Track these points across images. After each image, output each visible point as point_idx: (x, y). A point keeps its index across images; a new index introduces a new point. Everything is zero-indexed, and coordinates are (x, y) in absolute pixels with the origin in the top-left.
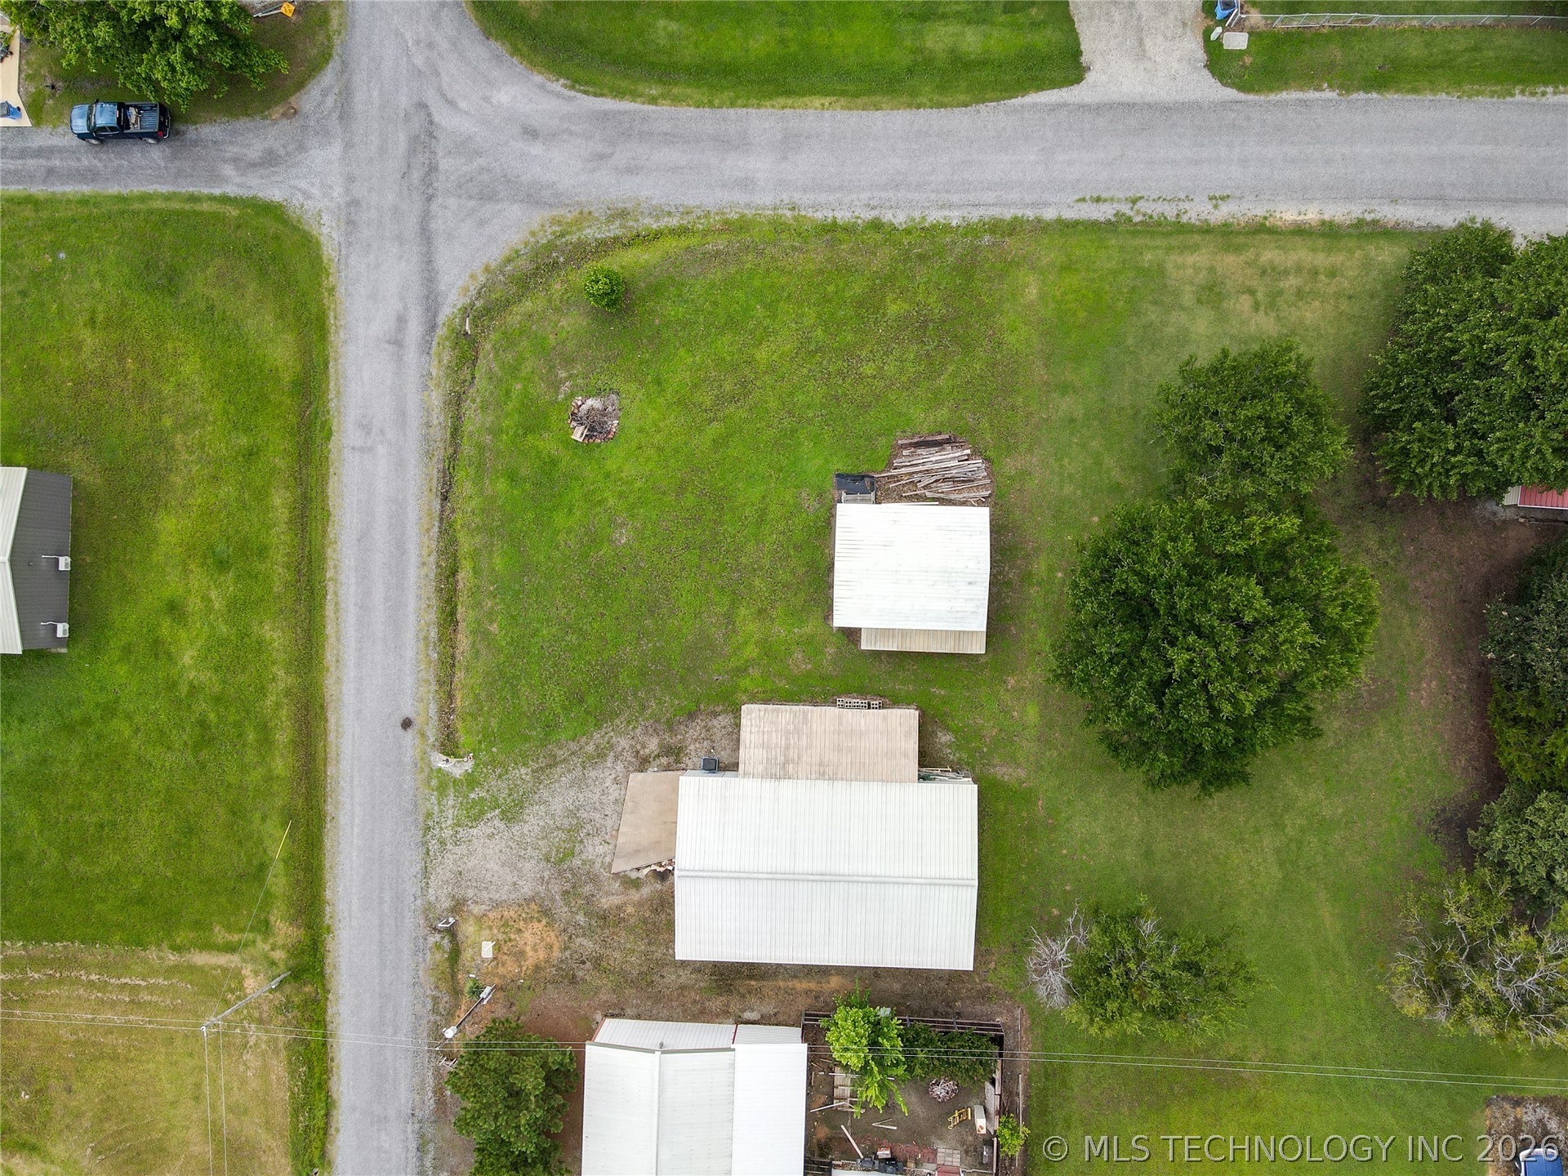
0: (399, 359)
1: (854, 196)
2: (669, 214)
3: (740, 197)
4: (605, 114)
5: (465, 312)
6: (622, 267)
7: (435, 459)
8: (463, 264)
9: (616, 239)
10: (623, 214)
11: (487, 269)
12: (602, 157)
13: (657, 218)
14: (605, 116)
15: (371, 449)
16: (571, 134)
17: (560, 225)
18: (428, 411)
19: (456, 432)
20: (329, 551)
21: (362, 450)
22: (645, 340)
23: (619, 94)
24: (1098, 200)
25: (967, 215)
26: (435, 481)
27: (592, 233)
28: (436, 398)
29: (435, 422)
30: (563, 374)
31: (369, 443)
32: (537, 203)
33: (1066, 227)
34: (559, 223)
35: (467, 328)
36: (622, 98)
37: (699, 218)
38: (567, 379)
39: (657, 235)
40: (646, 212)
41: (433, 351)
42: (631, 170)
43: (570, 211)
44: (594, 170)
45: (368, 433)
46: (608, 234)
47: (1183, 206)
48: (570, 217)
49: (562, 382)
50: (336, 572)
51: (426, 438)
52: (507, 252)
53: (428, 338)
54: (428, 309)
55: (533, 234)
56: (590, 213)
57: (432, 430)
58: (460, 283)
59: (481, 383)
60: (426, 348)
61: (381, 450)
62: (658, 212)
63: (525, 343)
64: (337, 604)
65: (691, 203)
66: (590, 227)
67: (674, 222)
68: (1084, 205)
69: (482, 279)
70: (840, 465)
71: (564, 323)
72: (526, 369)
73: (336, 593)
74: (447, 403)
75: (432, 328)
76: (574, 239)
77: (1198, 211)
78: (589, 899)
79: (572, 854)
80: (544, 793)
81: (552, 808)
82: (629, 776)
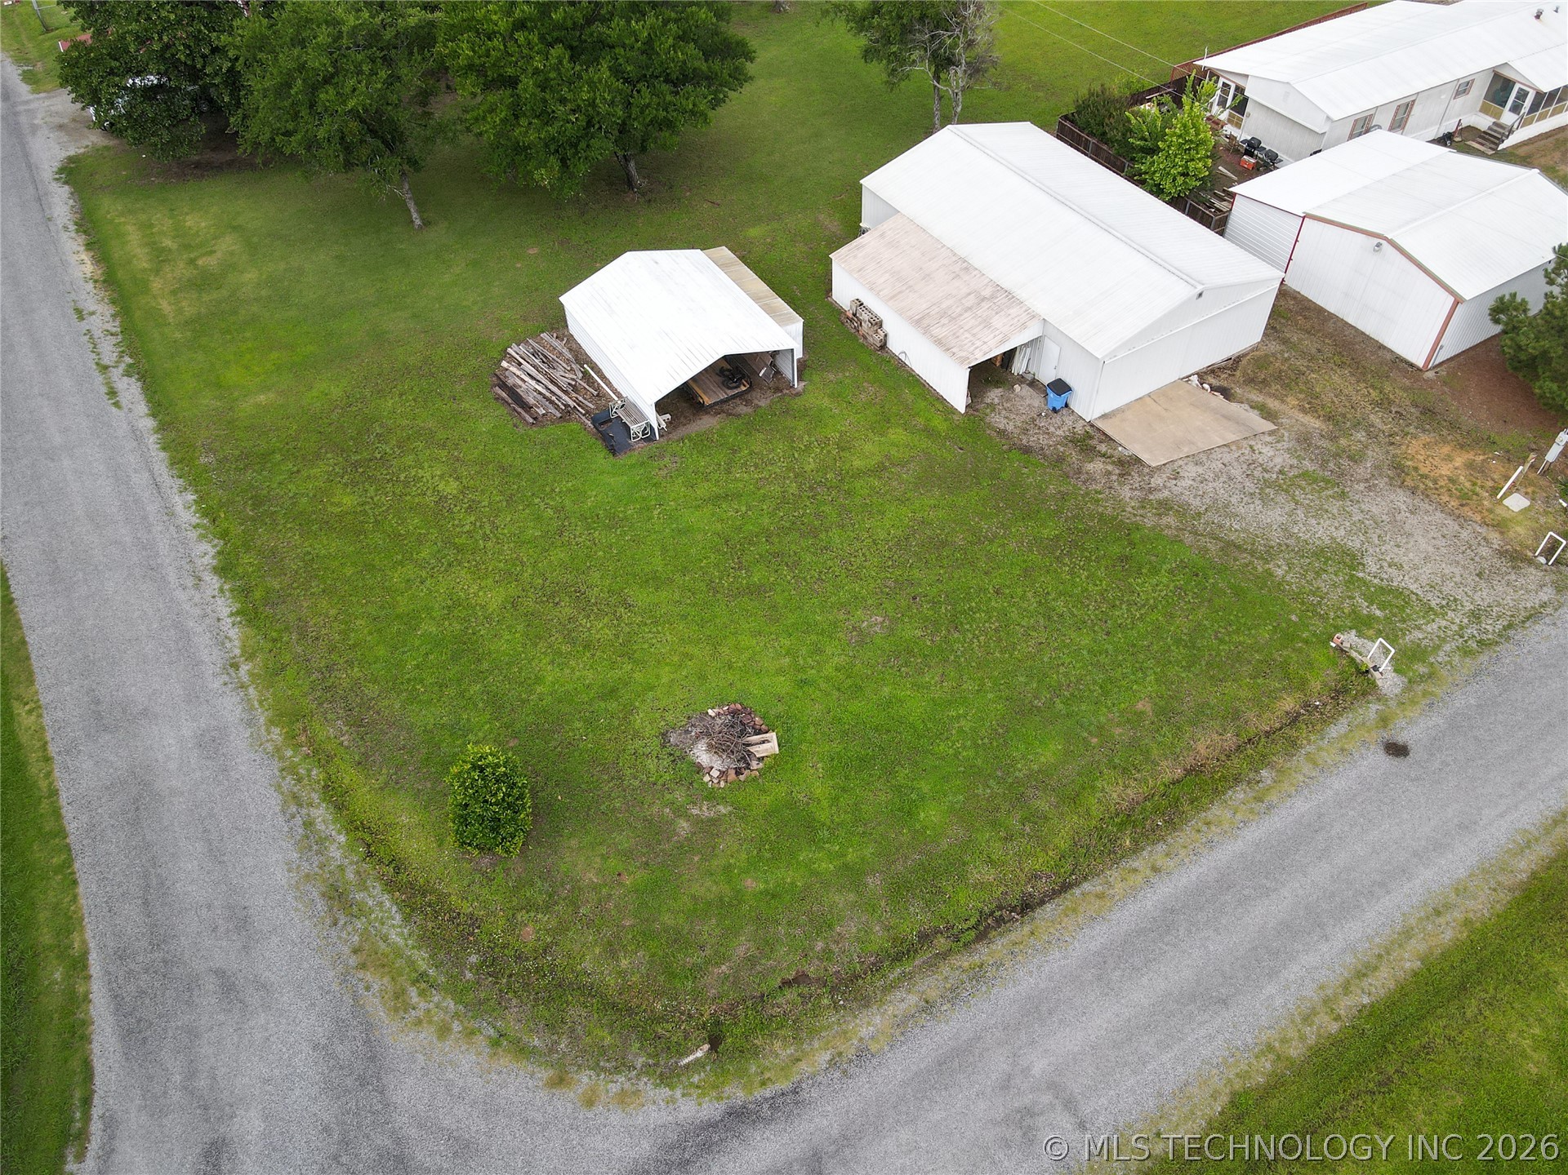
0: (846, 1141)
2: (309, 824)
4: (130, 1032)
5: (667, 1078)
6: (441, 843)
7: (976, 959)
8: (573, 1135)
9: (391, 886)
10: (338, 897)
11: (560, 1081)
12: (228, 987)
13: (322, 841)
14: (134, 1035)
15: (1053, 1086)
16: (191, 1074)
17: (404, 991)
18: (903, 1023)
19: (902, 952)
20: (1295, 1051)
21: (1070, 1105)
22: (553, 744)
23: (77, 1033)
24: (112, 393)
26: (1013, 936)
27: (396, 930)
28: (869, 1024)
29: (913, 999)
30: (683, 826)
31: (1046, 1098)
32: (373, 1059)
33: (158, 406)
34: (399, 994)
35: (699, 1054)
36: (86, 1023)
37: (299, 780)
38: (688, 818)
39: (356, 827)
40: (316, 861)
41: (785, 1085)
42: (241, 921)
43: (368, 989)
44: (263, 986)
45: (1029, 1112)
46: (388, 904)
48: (378, 982)
49: (697, 821)
50: (1314, 1012)
51: (953, 995)
52: (505, 1061)
53: (766, 1111)
54: (707, 1147)
55: (444, 1031)
56: (355, 952)
57: (933, 994)
58: (616, 1118)
59: (786, 961)
60: (788, 1103)
61: (1039, 1066)
62: (311, 840)
63: (667, 919)
64: (1360, 975)
65: (274, 801)
66: (385, 939)
67: (321, 814)
68: (124, 402)
69: (585, 1078)
71: (592, 877)
72: (706, 888)
73: (1346, 987)
74: (866, 1002)
75: (740, 1117)
76: (421, 959)
77: (102, 317)
79: (1304, 475)
80: (1276, 537)
81: (1284, 519)
82: (1159, 468)
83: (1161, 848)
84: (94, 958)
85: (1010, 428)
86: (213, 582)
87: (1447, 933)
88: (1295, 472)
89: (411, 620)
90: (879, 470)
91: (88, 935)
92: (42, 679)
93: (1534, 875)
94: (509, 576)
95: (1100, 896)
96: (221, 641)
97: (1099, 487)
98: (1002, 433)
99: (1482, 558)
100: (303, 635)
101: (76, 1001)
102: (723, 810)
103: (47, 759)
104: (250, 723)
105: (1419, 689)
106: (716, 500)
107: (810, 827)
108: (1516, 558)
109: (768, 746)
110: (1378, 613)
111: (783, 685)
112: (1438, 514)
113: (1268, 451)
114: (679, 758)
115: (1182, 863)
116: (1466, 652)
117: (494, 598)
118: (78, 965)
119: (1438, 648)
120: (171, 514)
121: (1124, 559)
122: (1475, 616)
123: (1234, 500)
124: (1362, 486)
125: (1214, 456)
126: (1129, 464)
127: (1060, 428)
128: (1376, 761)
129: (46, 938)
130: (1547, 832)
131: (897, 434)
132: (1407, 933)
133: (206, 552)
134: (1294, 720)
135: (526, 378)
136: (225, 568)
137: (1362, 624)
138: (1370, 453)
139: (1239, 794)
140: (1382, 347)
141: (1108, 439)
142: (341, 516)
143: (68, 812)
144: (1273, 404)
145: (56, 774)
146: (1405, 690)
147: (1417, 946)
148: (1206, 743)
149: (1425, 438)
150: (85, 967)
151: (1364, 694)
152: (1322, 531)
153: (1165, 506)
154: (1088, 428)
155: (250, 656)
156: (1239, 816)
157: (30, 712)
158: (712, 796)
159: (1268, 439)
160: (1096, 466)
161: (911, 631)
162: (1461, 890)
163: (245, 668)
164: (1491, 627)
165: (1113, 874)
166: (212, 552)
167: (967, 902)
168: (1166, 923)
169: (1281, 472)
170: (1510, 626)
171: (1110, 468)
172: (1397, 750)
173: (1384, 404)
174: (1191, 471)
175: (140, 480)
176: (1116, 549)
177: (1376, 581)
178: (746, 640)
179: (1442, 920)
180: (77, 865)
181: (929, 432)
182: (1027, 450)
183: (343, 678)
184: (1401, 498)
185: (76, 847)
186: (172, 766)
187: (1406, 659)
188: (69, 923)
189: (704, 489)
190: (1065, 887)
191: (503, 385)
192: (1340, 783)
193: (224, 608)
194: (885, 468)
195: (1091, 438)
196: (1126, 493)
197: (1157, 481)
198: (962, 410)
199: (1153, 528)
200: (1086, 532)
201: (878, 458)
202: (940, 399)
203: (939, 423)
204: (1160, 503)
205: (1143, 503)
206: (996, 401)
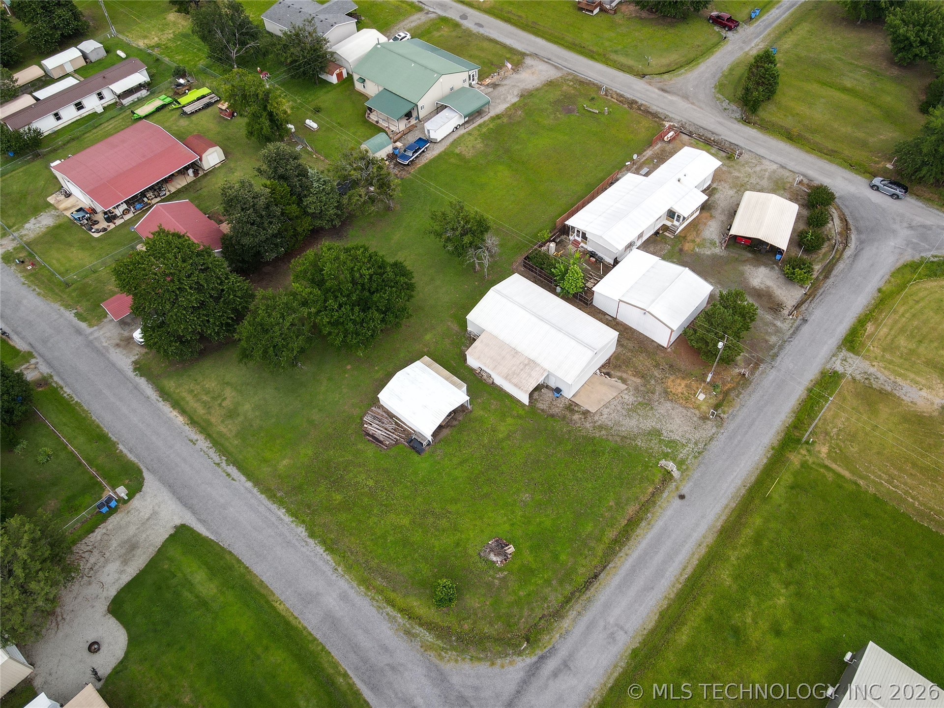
0: (571, 655)
1: (308, 553)
2: (388, 614)
3: (352, 593)
4: (372, 689)
5: (520, 654)
6: (429, 608)
7: (588, 596)
8: (502, 676)
9: (421, 625)
10: (408, 633)
11: (493, 664)
12: (393, 668)
13: (394, 618)
14: (374, 688)
15: (617, 625)
16: (396, 694)
17: (440, 653)
18: (574, 620)
19: (568, 600)
20: (672, 596)
21: (622, 628)
22: (448, 567)
23: (357, 694)
24: (228, 475)
25: (276, 509)
26: (595, 586)
27: (429, 638)
28: (566, 623)
29: (575, 612)
30: (496, 582)
31: (616, 629)
32: (442, 674)
33: (249, 476)
34: (440, 655)
35: (525, 645)
36: (358, 690)
37: (377, 601)
38: (497, 578)
39: (401, 610)
40: (396, 624)
41: (551, 646)
42: (385, 649)
43: (430, 656)
44: (402, 665)
45: (612, 633)
46: (423, 631)
47: (206, 449)
48: (432, 654)
49: (500, 579)
50: (675, 584)
51: (585, 608)
52: (476, 663)
53: (548, 655)
54: (537, 668)
55: (456, 661)
56: (421, 647)
57: (579, 610)
58: (511, 668)
59: (538, 613)
60: (553, 650)
61: (612, 620)
62: (392, 619)
63: (503, 611)
64: (684, 570)
65: (374, 610)
66: (427, 641)
67: (389, 609)
68: (235, 478)
69: (499, 661)
70: (416, 457)
71: (477, 605)
72: (511, 598)
73: (681, 575)
74: (562, 617)
75: (542, 658)
76: (439, 642)
77: (203, 443)
78: (645, 386)
79: (639, 403)
80: (636, 430)
81: (636, 423)
82: (595, 413)
83: (627, 547)
84: (349, 672)
85: (545, 408)
86: (311, 541)
87: (703, 550)
88: (636, 403)
89: (384, 537)
90: (508, 437)
91: (344, 666)
92: (277, 592)
93: (722, 526)
94: (407, 512)
95: (614, 567)
96: (327, 562)
97: (579, 425)
98: (543, 410)
99: (695, 422)
100: (352, 553)
101: (351, 686)
102: (506, 573)
103: (296, 618)
104: (352, 588)
105: (685, 474)
106: (461, 463)
107: (532, 571)
108: (704, 418)
109: (511, 549)
110: (669, 451)
111: (507, 527)
112: (681, 408)
113: (627, 397)
114: (487, 561)
115: (633, 551)
116: (695, 457)
117: (406, 521)
118: (346, 675)
119: (687, 458)
120: (281, 519)
121: (594, 451)
122: (696, 444)
123: (621, 419)
124: (656, 404)
125: (611, 403)
126: (586, 413)
127: (561, 404)
128: (677, 502)
129: (332, 671)
130: (723, 512)
131: (510, 420)
132: (693, 554)
133: (301, 531)
134: (653, 494)
135: (374, 429)
136: (312, 535)
137: (666, 456)
138: (657, 388)
139: (643, 524)
140: (653, 341)
141: (577, 405)
142: (339, 504)
143: (313, 632)
144: (624, 376)
145: (302, 622)
146: (682, 475)
147: (696, 556)
148: (631, 509)
149: (672, 378)
150: (348, 675)
151: (671, 480)
152: (649, 424)
153: (601, 427)
154: (570, 402)
155: (339, 565)
156: (645, 531)
157: (280, 604)
158: (501, 570)
159: (626, 392)
160: (576, 417)
161: (538, 497)
162: (704, 537)
163: (340, 569)
164: (701, 446)
165: (616, 559)
166: (304, 530)
167: (581, 580)
168: (633, 571)
169: (632, 404)
170: (705, 445)
171: (580, 416)
172: (682, 497)
173: (657, 366)
174: (606, 411)
175: (262, 509)
176: (590, 448)
177: (667, 439)
178: (490, 515)
179: (701, 547)
180: (327, 648)
181: (519, 417)
182: (553, 416)
183: (374, 563)
184: (669, 405)
185: (323, 642)
186: (337, 608)
187: (680, 464)
188: (335, 665)
189: (456, 460)
190: (605, 567)
191: (368, 435)
192: (669, 512)
193: (320, 550)
194: (510, 436)
195: (571, 405)
196: (588, 425)
197: (596, 418)
198: (527, 404)
199: (599, 436)
200: (579, 444)
201: (506, 433)
202: (519, 401)
203: (521, 412)
204: (599, 426)
205: (594, 427)
206: (537, 397)
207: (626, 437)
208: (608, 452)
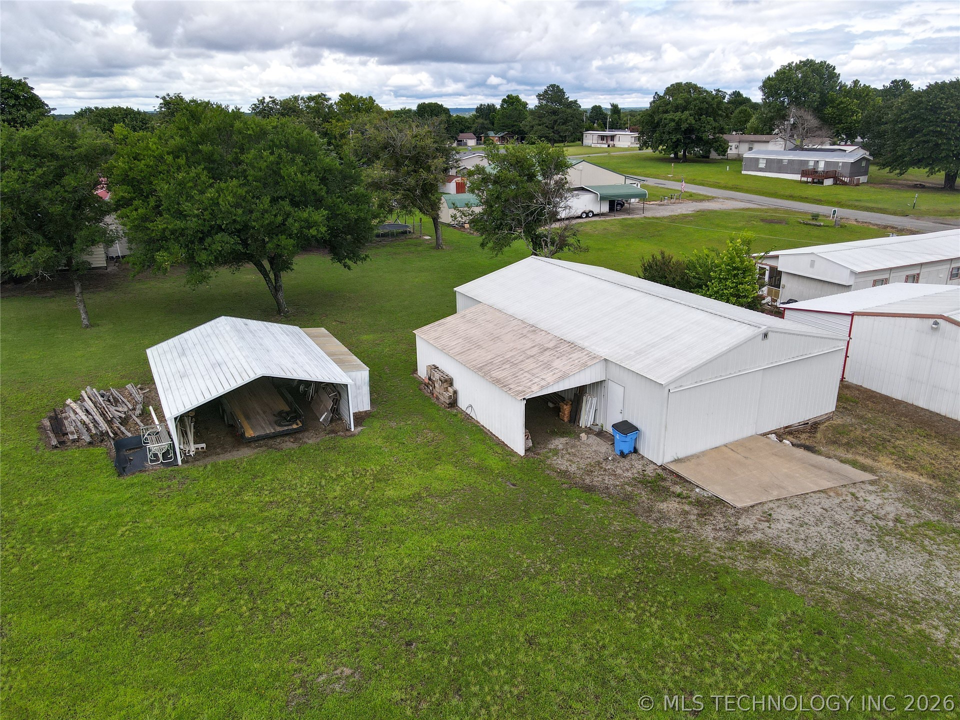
79: (927, 524)
82: (746, 510)
85: (573, 469)
88: (912, 522)
90: (413, 500)
97: (674, 526)
98: (564, 474)
113: (874, 501)
121: (711, 607)
123: (847, 546)
125: (810, 501)
126: (710, 505)
127: (628, 470)
131: (446, 470)
141: (683, 481)
144: (865, 461)
153: (759, 549)
154: (660, 471)
159: (870, 488)
160: (670, 506)
161: (387, 692)
169: (897, 520)
171: (687, 508)
174: (785, 515)
176: (700, 595)
181: (481, 470)
182: (589, 489)
191: (54, 417)
194: (421, 498)
195: (664, 480)
196: (708, 533)
197: (745, 522)
198: (521, 451)
199: (748, 573)
200: (659, 573)
201: (415, 489)
202: (503, 445)
203: (494, 462)
204: (753, 546)
205: (731, 545)
206: (561, 447)
207: (869, 601)
208: (781, 626)
